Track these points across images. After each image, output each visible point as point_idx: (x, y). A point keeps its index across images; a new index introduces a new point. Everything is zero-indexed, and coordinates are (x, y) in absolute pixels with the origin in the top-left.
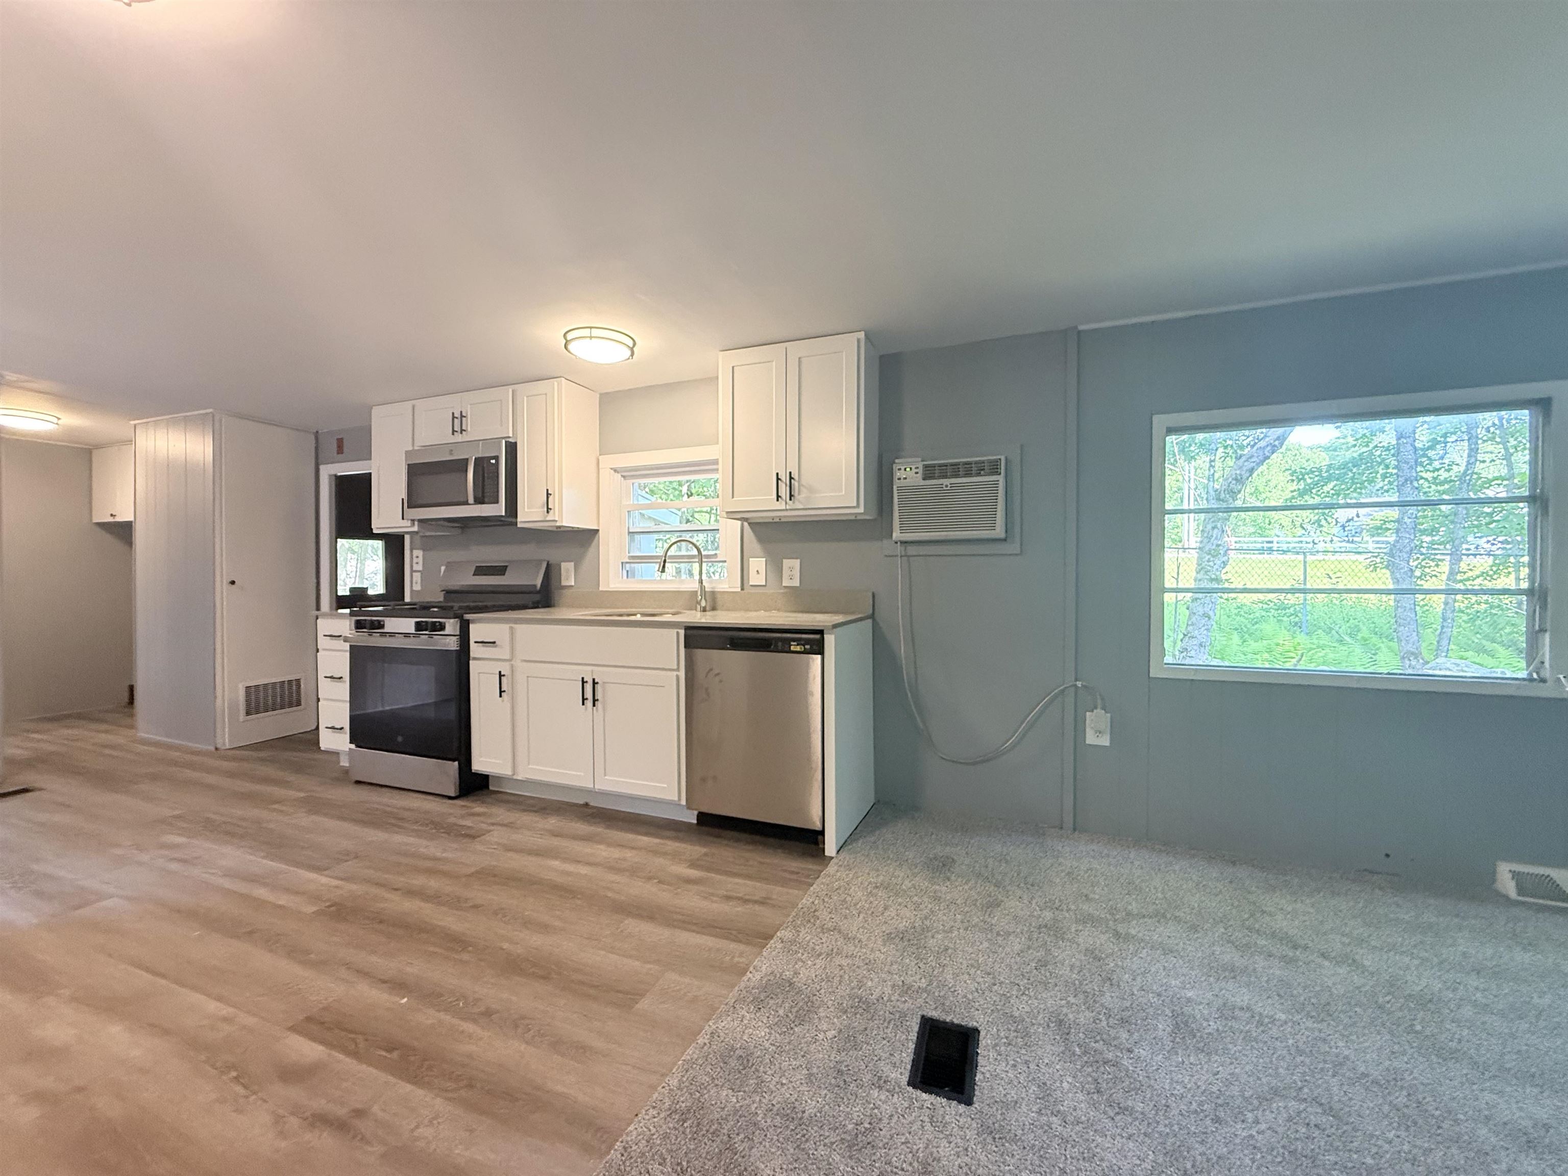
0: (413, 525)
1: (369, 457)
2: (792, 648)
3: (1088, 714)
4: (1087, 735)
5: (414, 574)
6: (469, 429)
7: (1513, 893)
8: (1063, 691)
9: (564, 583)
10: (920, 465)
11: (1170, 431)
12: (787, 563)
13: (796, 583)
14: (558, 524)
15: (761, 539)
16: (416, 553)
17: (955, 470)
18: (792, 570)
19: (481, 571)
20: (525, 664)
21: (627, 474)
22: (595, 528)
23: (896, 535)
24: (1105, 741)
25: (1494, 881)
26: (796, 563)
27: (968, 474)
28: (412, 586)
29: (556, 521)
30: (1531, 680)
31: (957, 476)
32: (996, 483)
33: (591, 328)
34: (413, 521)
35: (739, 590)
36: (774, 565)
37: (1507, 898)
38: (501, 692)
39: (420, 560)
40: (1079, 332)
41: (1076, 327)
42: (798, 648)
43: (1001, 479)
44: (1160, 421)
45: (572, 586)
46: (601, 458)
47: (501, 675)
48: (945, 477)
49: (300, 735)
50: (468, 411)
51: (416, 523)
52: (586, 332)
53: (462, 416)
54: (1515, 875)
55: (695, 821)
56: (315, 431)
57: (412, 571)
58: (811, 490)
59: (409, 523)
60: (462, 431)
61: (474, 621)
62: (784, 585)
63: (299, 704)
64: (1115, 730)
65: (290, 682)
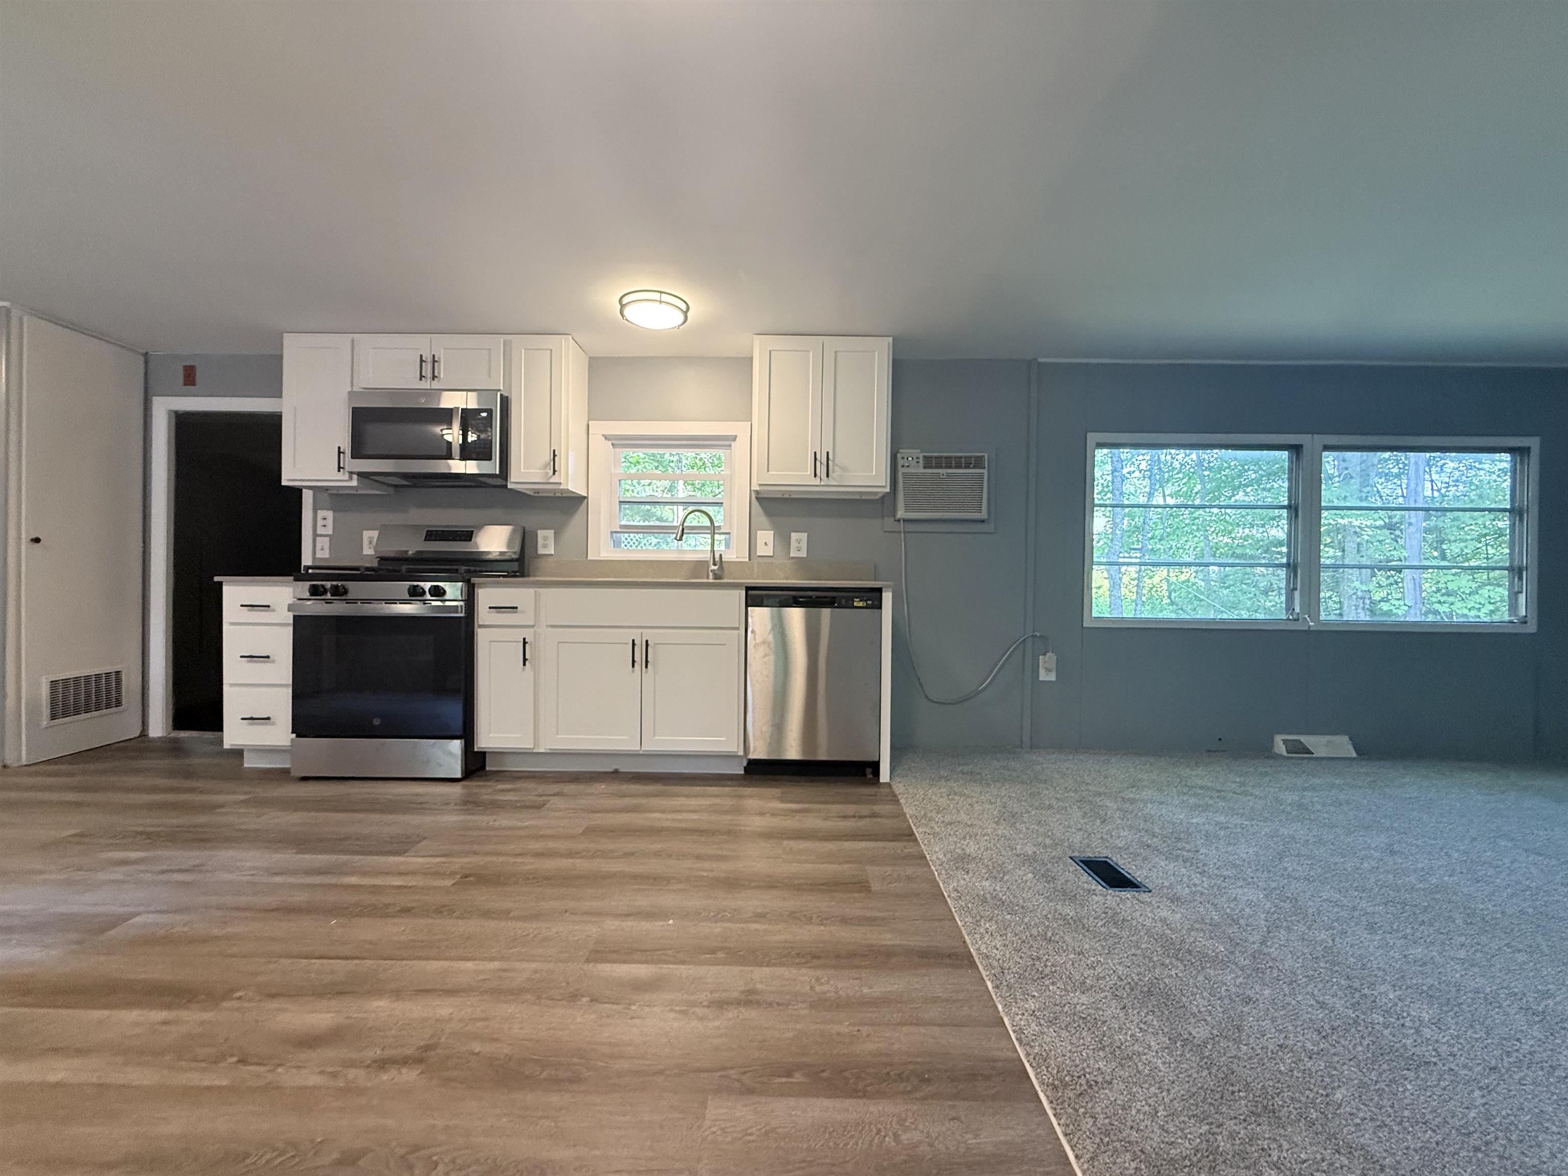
0: (351, 479)
1: (279, 394)
2: (855, 604)
3: (1041, 657)
4: (1040, 674)
5: (318, 538)
6: (442, 376)
7: (1285, 754)
8: (1024, 640)
9: (541, 551)
10: (921, 456)
11: (1101, 445)
12: (794, 536)
13: (803, 554)
14: (562, 487)
15: (768, 513)
16: (321, 514)
17: (948, 463)
18: (799, 543)
19: (432, 535)
20: (550, 629)
21: (619, 442)
22: (585, 495)
23: (900, 514)
24: (1052, 677)
25: (1273, 746)
26: (804, 536)
27: (958, 467)
28: (314, 552)
29: (560, 483)
30: (1288, 619)
31: (950, 467)
32: (981, 476)
33: (661, 292)
34: (351, 473)
35: (747, 560)
36: (783, 539)
37: (1281, 756)
38: (525, 660)
39: (330, 522)
40: (1040, 363)
41: (1036, 359)
42: (861, 604)
43: (985, 471)
44: (1092, 438)
45: (552, 555)
46: (590, 422)
47: (525, 643)
48: (941, 467)
49: (124, 744)
50: (441, 355)
51: (355, 477)
52: (656, 296)
53: (434, 361)
54: (1284, 741)
55: (742, 772)
56: (144, 352)
57: (315, 535)
58: (844, 469)
59: (346, 477)
60: (434, 377)
61: (482, 585)
62: (792, 555)
63: (118, 703)
64: (1060, 669)
65: (98, 676)
